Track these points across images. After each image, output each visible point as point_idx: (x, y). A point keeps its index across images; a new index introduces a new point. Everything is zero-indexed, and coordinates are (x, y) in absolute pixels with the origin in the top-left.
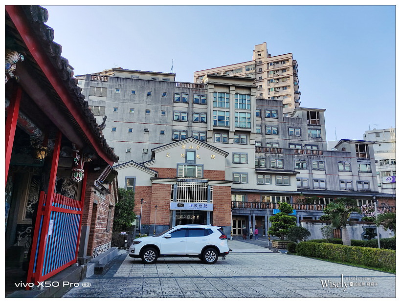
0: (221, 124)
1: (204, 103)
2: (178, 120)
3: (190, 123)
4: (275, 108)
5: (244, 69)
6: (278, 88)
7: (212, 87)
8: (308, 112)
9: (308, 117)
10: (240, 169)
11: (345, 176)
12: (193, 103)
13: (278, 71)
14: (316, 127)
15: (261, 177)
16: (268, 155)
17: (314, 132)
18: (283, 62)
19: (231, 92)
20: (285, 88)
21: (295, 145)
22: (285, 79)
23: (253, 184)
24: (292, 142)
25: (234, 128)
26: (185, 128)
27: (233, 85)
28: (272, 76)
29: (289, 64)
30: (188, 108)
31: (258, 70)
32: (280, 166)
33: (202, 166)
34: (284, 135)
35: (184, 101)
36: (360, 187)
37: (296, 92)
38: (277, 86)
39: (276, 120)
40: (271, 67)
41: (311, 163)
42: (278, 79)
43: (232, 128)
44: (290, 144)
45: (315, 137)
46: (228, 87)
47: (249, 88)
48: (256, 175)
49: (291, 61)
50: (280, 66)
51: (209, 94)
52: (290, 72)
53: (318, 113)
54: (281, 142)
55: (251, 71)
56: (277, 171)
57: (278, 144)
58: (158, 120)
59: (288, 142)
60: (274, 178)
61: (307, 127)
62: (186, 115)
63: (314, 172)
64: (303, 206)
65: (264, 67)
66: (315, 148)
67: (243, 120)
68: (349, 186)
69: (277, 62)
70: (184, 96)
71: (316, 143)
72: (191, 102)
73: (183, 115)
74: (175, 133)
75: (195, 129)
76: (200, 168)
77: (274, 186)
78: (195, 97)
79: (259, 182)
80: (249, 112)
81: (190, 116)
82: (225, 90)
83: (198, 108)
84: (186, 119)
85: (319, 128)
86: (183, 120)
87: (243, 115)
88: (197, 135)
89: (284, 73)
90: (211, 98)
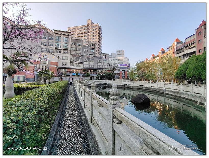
0: (58, 47)
1: (53, 39)
2: (43, 45)
3: (48, 46)
4: (80, 42)
5: (84, 28)
6: (94, 35)
7: (55, 34)
8: (91, 44)
9: (91, 46)
10: (64, 61)
11: (99, 64)
12: (49, 39)
13: (94, 29)
14: (93, 49)
15: (72, 64)
16: (76, 57)
17: (92, 50)
18: (96, 26)
19: (62, 36)
20: (96, 35)
21: (86, 54)
22: (96, 32)
23: (69, 66)
24: (85, 53)
25: (62, 48)
26: (46, 48)
27: (62, 34)
28: (92, 31)
29: (97, 27)
30: (47, 41)
31: (88, 29)
32: (80, 61)
33: (50, 60)
34: (83, 51)
35: (45, 39)
36: (103, 67)
37: (100, 37)
38: (93, 34)
39: (80, 46)
40: (92, 28)
41: (90, 60)
42: (94, 32)
43: (62, 49)
44: (84, 54)
45: (92, 52)
46: (61, 34)
47: (68, 35)
48: (70, 63)
49: (98, 26)
50: (95, 28)
51: (54, 37)
52: (97, 30)
53: (94, 44)
54: (81, 53)
55: (86, 29)
56: (78, 62)
57: (81, 54)
58: (35, 45)
59: (84, 53)
60: (76, 64)
61: (90, 49)
62: (46, 43)
63: (90, 62)
64: (83, 73)
65: (90, 28)
66: (92, 55)
67: (66, 46)
68: (100, 67)
69: (94, 26)
70: (45, 37)
71: (93, 54)
72: (48, 39)
73: (45, 43)
74: (42, 49)
75: (49, 48)
76: (49, 61)
77: (76, 66)
78: (50, 37)
79: (71, 65)
80: (68, 43)
81: (48, 44)
82: (60, 35)
83: (51, 41)
84: (46, 45)
85: (94, 49)
86: (45, 45)
87: (66, 44)
88: (50, 50)
89: (96, 30)
90: (54, 38)
